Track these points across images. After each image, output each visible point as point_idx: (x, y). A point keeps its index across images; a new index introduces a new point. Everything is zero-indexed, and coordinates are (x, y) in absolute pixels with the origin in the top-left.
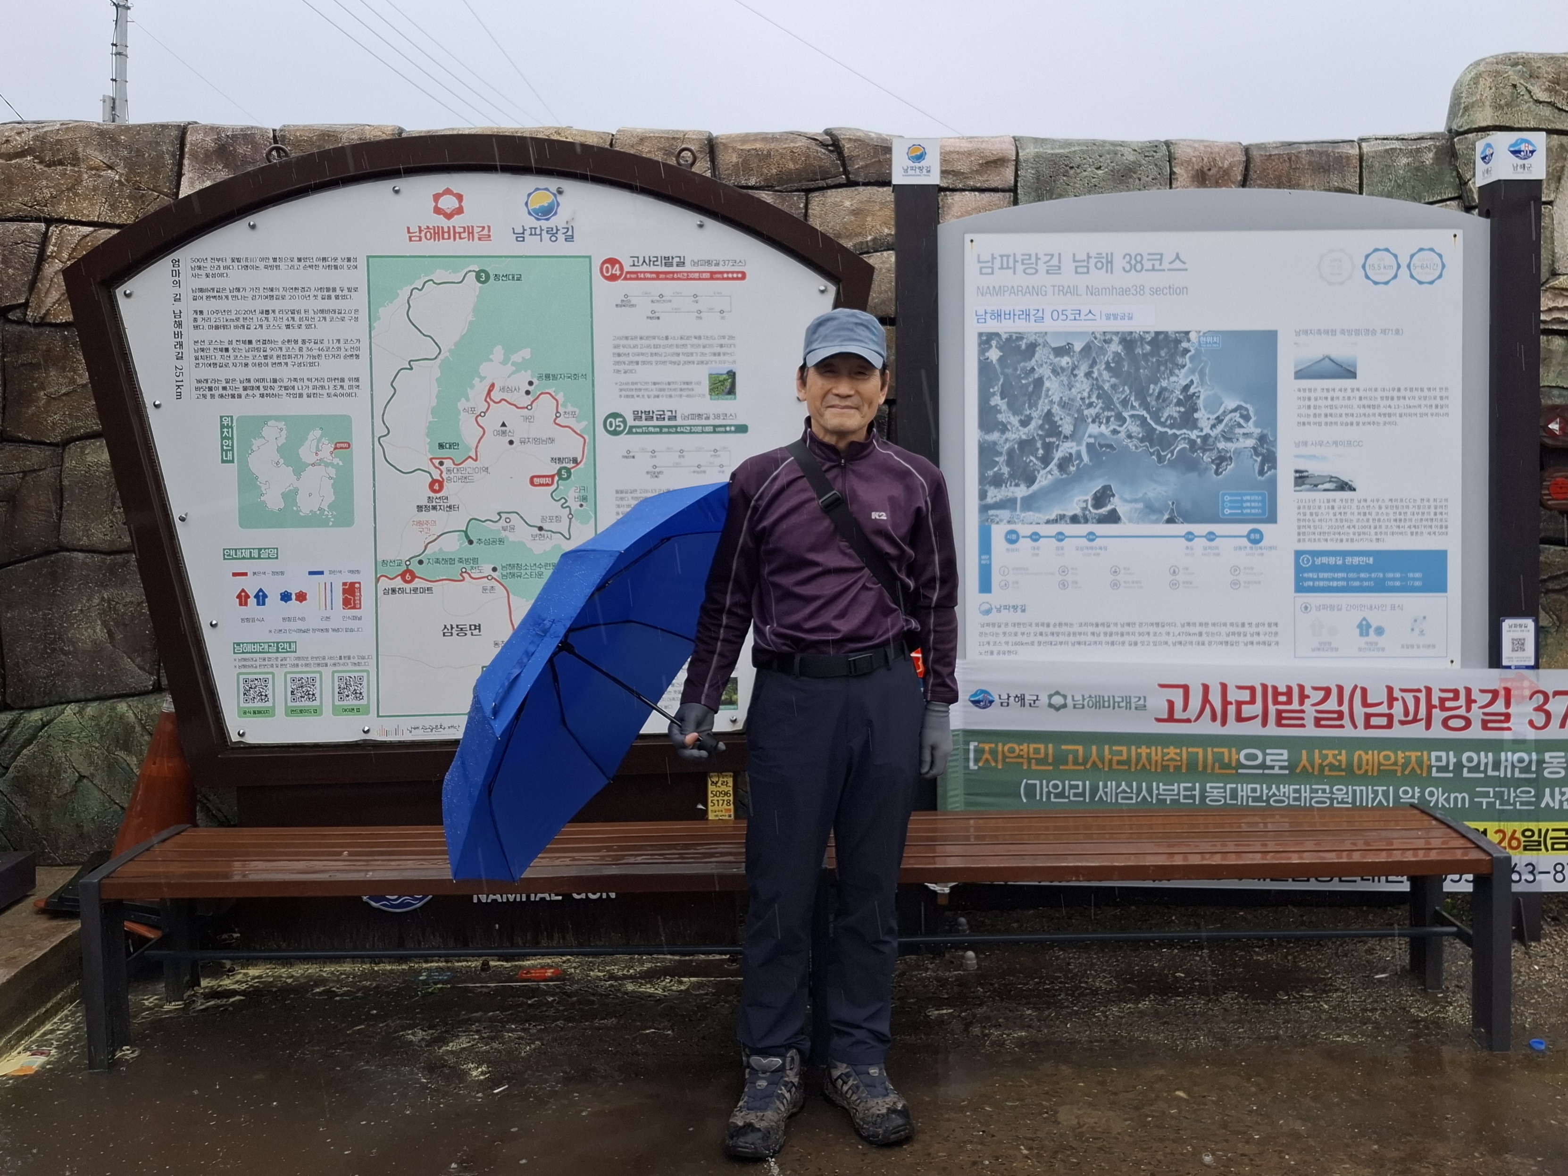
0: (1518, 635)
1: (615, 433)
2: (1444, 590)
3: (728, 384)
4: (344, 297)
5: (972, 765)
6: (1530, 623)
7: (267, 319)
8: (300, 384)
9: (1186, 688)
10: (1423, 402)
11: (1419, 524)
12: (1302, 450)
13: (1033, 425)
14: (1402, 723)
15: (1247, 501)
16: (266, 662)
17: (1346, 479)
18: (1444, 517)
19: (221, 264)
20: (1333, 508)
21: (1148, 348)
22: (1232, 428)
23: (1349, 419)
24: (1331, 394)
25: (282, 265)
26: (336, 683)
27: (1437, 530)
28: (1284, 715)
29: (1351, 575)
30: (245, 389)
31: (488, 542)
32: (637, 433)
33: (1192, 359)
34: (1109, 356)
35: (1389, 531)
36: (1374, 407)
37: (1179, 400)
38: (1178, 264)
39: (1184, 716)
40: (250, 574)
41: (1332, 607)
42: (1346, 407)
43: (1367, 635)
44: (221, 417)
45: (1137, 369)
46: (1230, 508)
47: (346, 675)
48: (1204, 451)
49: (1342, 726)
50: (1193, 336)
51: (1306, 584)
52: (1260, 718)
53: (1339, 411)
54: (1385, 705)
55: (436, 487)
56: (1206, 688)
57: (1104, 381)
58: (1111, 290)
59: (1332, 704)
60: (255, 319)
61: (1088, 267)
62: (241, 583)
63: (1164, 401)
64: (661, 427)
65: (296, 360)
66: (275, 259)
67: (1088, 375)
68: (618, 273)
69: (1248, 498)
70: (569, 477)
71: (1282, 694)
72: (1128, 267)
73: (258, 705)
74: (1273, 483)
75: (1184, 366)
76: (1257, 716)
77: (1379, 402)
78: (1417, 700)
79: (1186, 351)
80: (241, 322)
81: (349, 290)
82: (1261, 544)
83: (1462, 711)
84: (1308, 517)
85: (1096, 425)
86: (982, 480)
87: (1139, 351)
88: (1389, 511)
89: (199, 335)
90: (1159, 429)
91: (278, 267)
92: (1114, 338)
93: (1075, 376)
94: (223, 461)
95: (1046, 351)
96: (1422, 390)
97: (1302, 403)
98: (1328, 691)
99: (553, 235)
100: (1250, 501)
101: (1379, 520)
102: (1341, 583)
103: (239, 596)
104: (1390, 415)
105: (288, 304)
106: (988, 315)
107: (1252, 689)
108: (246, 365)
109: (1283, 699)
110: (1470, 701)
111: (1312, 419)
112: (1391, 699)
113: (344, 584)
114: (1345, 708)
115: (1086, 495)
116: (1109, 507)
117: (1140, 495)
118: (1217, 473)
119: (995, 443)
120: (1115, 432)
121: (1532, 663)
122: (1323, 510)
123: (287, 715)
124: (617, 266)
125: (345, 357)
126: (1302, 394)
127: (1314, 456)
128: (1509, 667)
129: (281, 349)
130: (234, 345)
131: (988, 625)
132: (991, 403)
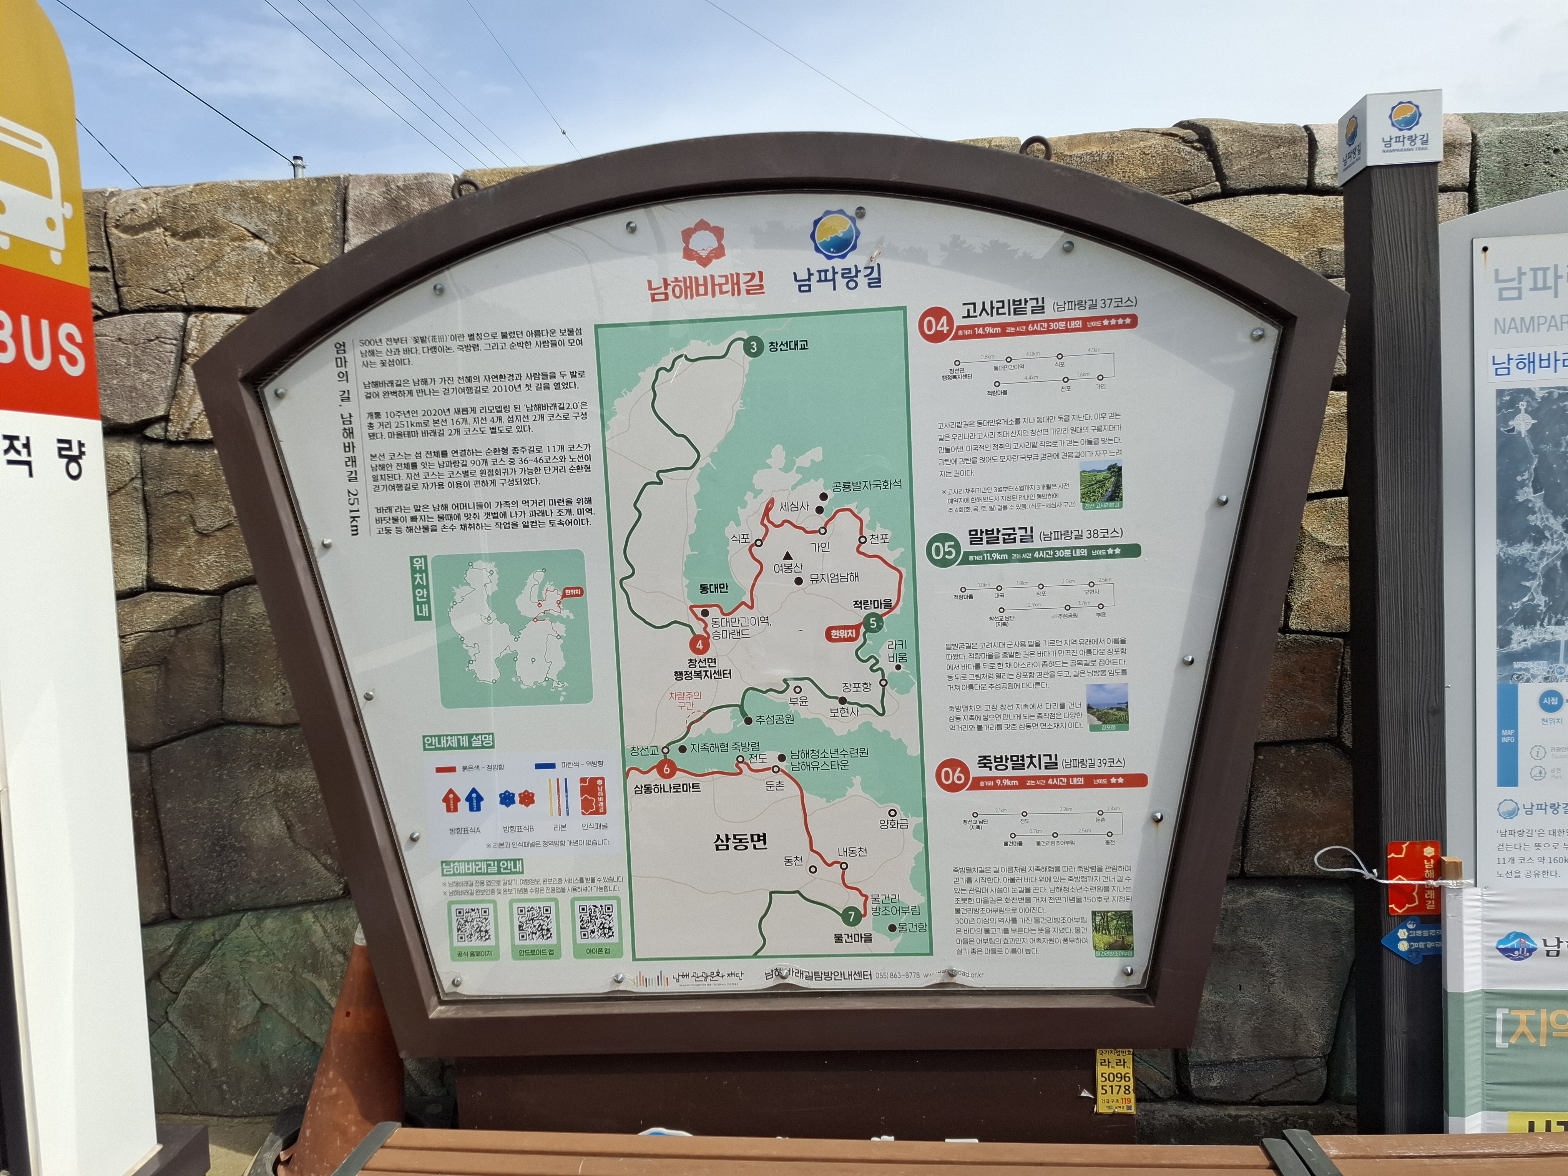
1: (944, 563)
3: (1109, 485)
4: (567, 385)
5: (1499, 1041)
7: (465, 420)
8: (513, 509)
16: (485, 887)
19: (400, 346)
25: (482, 344)
26: (578, 915)
30: (441, 518)
31: (771, 720)
32: (975, 562)
40: (459, 769)
44: (412, 558)
47: (589, 904)
55: (700, 645)
60: (449, 422)
62: (448, 781)
64: (1010, 552)
65: (507, 477)
66: (471, 337)
68: (945, 329)
70: (880, 627)
73: (476, 943)
80: (431, 427)
81: (573, 375)
86: (1503, 615)
89: (376, 446)
91: (476, 347)
94: (417, 618)
99: (851, 279)
103: (446, 799)
105: (492, 399)
106: (1513, 363)
108: (441, 485)
113: (583, 780)
119: (1524, 560)
123: (514, 958)
124: (944, 319)
125: (572, 469)
129: (486, 462)
130: (424, 459)
131: (1512, 833)
132: (1517, 497)
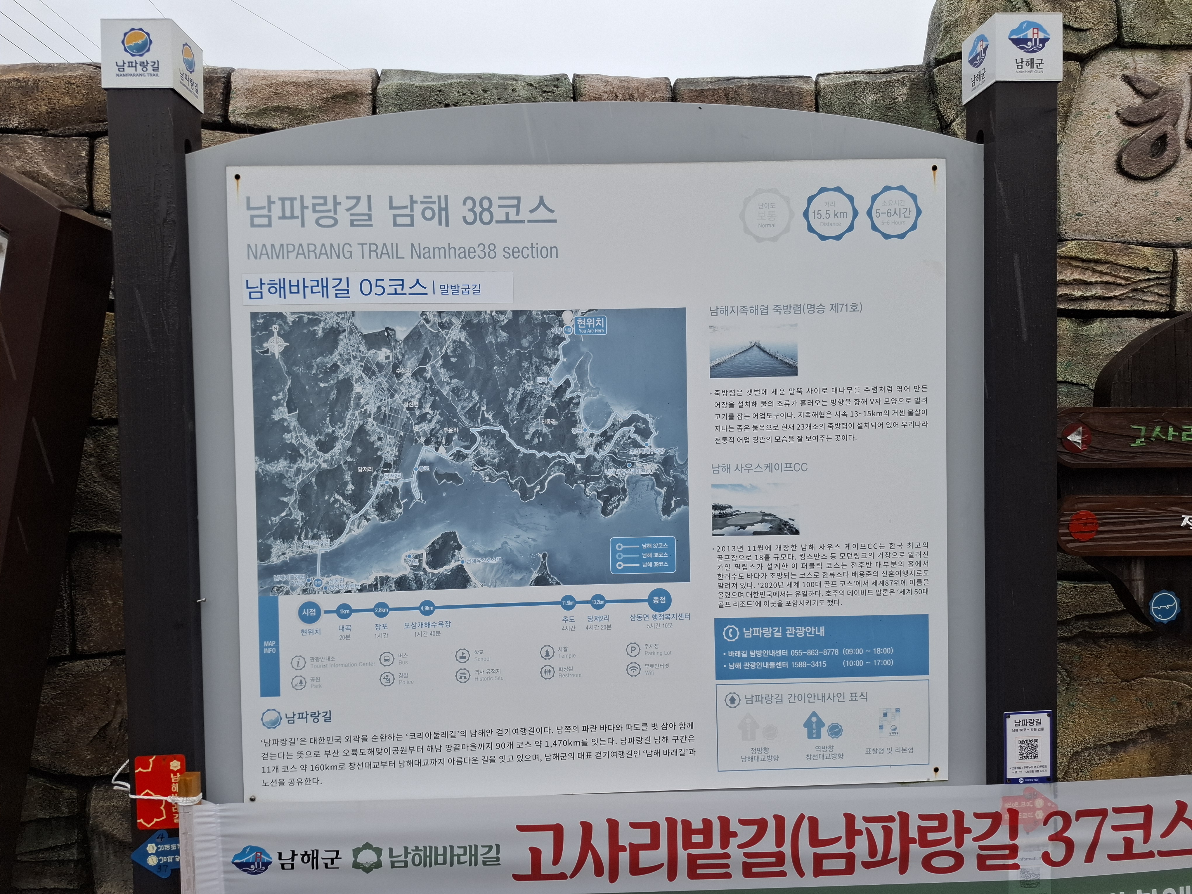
0: (1028, 735)
2: (926, 672)
6: (1044, 718)
9: (558, 830)
10: (891, 407)
11: (888, 579)
12: (723, 478)
13: (338, 447)
14: (867, 865)
15: (648, 550)
17: (786, 518)
18: (923, 568)
20: (767, 557)
21: (504, 334)
22: (625, 447)
23: (789, 433)
24: (762, 397)
27: (913, 587)
28: (699, 862)
29: (795, 653)
33: (567, 351)
34: (448, 347)
35: (846, 589)
36: (823, 415)
37: (550, 409)
38: (541, 213)
39: (556, 870)
41: (768, 699)
42: (784, 415)
43: (819, 736)
45: (490, 367)
46: (625, 561)
48: (587, 481)
49: (783, 874)
50: (567, 317)
51: (732, 667)
52: (665, 869)
53: (773, 422)
54: (843, 841)
56: (587, 828)
57: (441, 383)
58: (448, 251)
59: (767, 844)
61: (412, 217)
63: (529, 411)
67: (418, 374)
69: (650, 546)
71: (697, 832)
72: (470, 218)
74: (683, 522)
75: (556, 361)
76: (662, 865)
77: (829, 407)
78: (888, 832)
79: (559, 339)
82: (667, 612)
83: (950, 846)
84: (733, 570)
85: (431, 448)
86: (263, 530)
87: (490, 339)
88: (846, 561)
90: (523, 450)
92: (454, 320)
93: (399, 376)
95: (355, 339)
96: (890, 389)
97: (722, 411)
98: (762, 825)
100: (653, 550)
101: (832, 575)
102: (780, 665)
104: (845, 426)
106: (265, 288)
107: (654, 827)
109: (697, 839)
110: (961, 831)
111: (736, 434)
112: (852, 833)
114: (786, 849)
115: (419, 548)
116: (453, 565)
117: (498, 545)
118: (605, 512)
119: (281, 476)
120: (459, 456)
121: (1047, 774)
122: (753, 561)
126: (721, 399)
127: (740, 485)
128: (1015, 781)
131: (276, 742)
132: (274, 416)
